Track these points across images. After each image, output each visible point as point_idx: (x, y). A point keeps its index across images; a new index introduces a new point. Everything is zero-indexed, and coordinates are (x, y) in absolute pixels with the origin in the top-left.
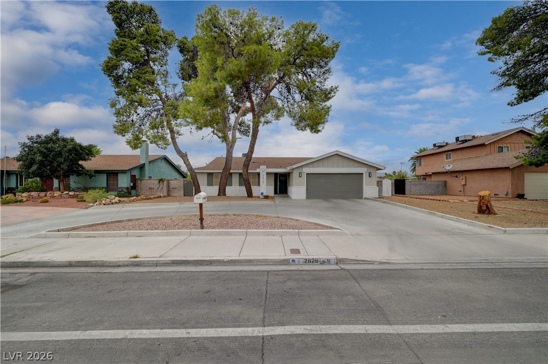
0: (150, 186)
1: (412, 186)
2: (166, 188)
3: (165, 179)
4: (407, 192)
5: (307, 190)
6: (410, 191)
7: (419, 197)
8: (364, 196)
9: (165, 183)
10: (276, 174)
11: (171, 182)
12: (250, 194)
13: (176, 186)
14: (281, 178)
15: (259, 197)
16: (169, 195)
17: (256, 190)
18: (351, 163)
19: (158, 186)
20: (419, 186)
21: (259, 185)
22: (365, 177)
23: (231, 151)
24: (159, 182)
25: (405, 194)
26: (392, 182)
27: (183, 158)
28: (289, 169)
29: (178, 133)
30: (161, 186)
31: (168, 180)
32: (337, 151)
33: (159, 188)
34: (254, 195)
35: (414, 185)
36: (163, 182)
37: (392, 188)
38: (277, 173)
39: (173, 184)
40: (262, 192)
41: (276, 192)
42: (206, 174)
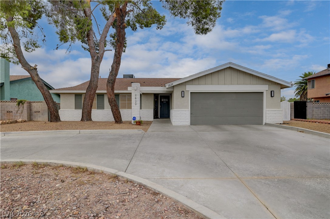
0: (8, 110)
1: (315, 109)
2: (26, 111)
3: (25, 101)
4: (309, 116)
5: (191, 114)
6: (313, 115)
7: (322, 121)
8: (264, 122)
9: (25, 105)
10: (156, 96)
11: (33, 104)
12: (118, 119)
13: (39, 110)
14: (162, 100)
15: (130, 123)
16: (30, 119)
17: (126, 114)
18: (248, 79)
19: (17, 109)
20: (322, 108)
21: (130, 107)
22: (266, 97)
23: (97, 65)
24: (19, 104)
25: (305, 118)
26: (291, 104)
27: (30, 72)
28: (167, 87)
29: (34, 44)
30: (21, 109)
31: (30, 103)
32: (230, 63)
33: (19, 112)
34: (123, 119)
35: (316, 108)
36: (23, 104)
37: (291, 111)
38: (158, 94)
39: (36, 107)
40: (134, 116)
41: (156, 116)
42: (74, 96)
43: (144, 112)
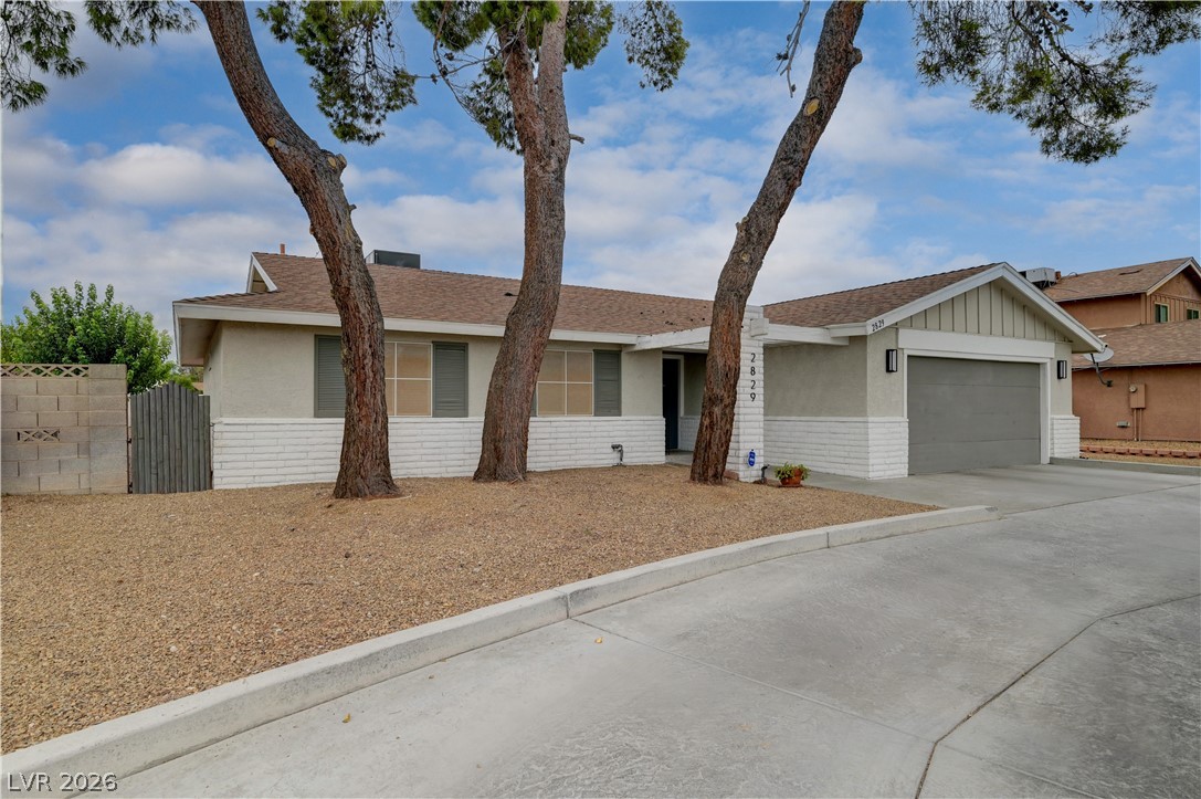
8: (1046, 455)
13: (57, 420)
18: (1020, 322)
22: (1050, 379)
39: (29, 401)
40: (751, 447)
42: (309, 342)
43: (635, 428)
